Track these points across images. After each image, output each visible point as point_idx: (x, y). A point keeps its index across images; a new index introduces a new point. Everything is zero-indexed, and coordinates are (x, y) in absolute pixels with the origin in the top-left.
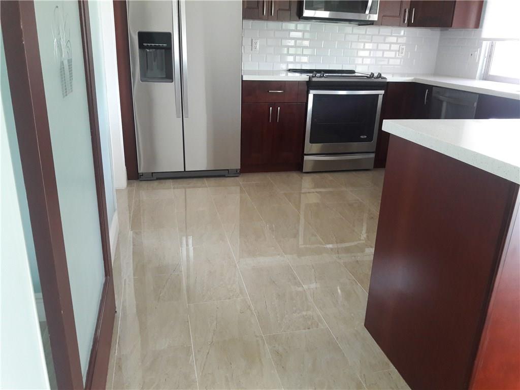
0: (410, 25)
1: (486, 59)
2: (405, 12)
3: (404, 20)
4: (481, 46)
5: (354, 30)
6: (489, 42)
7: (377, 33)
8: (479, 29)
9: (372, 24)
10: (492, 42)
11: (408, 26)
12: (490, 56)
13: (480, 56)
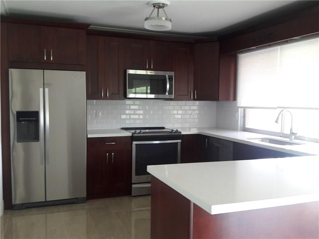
1: (242, 118)
2: (191, 92)
3: (191, 97)
4: (238, 111)
8: (235, 101)
10: (244, 109)
11: (194, 100)
12: (244, 116)
13: (238, 117)
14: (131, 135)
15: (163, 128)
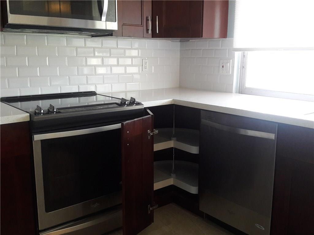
0: (154, 35)
2: (147, 20)
3: (147, 30)
4: (233, 57)
5: (87, 42)
6: (240, 52)
7: (115, 46)
8: (227, 39)
9: (111, 35)
10: (244, 53)
11: (153, 37)
12: (243, 67)
13: (233, 67)
14: (28, 119)
15: (93, 94)
